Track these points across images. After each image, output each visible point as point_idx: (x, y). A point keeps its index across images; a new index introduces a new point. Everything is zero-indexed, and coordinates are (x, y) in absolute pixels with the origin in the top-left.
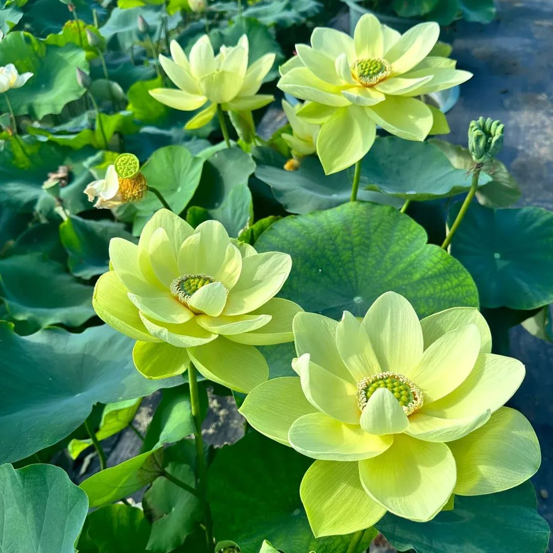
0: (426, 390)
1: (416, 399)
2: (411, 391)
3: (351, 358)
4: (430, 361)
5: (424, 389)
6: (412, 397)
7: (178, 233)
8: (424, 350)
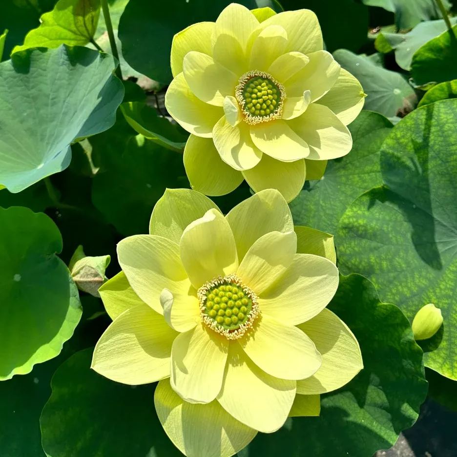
0: (254, 339)
1: (230, 332)
2: (240, 325)
3: (257, 257)
4: (288, 334)
5: (255, 337)
6: (233, 327)
7: (312, 39)
8: (296, 326)
